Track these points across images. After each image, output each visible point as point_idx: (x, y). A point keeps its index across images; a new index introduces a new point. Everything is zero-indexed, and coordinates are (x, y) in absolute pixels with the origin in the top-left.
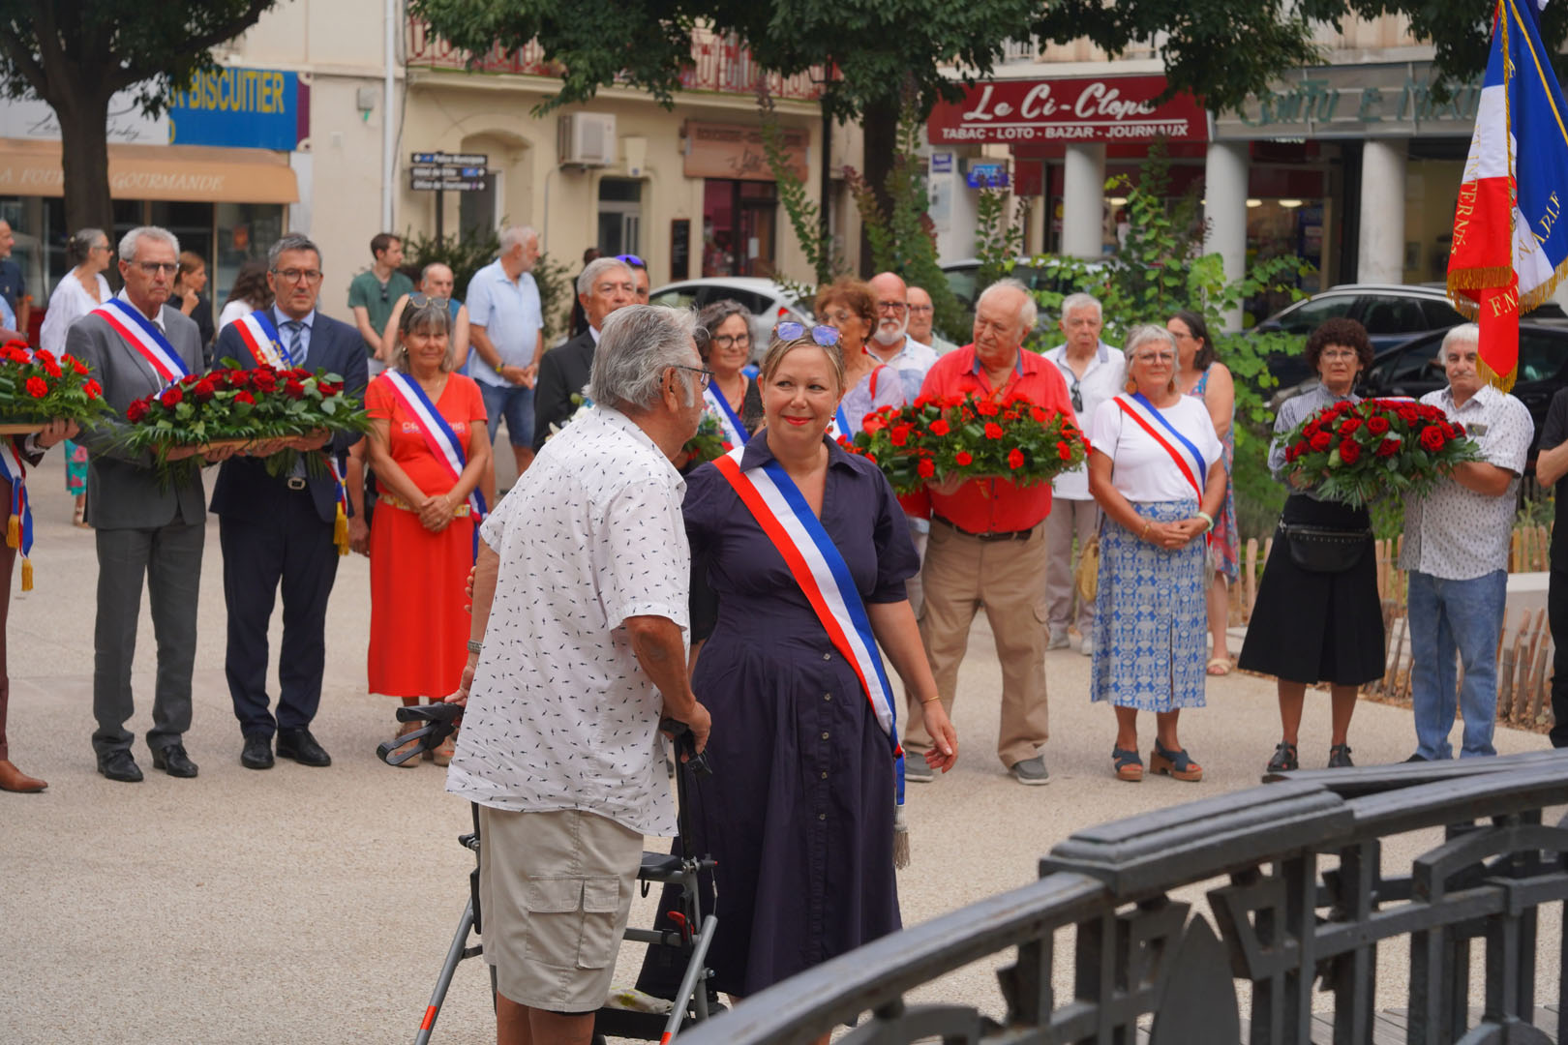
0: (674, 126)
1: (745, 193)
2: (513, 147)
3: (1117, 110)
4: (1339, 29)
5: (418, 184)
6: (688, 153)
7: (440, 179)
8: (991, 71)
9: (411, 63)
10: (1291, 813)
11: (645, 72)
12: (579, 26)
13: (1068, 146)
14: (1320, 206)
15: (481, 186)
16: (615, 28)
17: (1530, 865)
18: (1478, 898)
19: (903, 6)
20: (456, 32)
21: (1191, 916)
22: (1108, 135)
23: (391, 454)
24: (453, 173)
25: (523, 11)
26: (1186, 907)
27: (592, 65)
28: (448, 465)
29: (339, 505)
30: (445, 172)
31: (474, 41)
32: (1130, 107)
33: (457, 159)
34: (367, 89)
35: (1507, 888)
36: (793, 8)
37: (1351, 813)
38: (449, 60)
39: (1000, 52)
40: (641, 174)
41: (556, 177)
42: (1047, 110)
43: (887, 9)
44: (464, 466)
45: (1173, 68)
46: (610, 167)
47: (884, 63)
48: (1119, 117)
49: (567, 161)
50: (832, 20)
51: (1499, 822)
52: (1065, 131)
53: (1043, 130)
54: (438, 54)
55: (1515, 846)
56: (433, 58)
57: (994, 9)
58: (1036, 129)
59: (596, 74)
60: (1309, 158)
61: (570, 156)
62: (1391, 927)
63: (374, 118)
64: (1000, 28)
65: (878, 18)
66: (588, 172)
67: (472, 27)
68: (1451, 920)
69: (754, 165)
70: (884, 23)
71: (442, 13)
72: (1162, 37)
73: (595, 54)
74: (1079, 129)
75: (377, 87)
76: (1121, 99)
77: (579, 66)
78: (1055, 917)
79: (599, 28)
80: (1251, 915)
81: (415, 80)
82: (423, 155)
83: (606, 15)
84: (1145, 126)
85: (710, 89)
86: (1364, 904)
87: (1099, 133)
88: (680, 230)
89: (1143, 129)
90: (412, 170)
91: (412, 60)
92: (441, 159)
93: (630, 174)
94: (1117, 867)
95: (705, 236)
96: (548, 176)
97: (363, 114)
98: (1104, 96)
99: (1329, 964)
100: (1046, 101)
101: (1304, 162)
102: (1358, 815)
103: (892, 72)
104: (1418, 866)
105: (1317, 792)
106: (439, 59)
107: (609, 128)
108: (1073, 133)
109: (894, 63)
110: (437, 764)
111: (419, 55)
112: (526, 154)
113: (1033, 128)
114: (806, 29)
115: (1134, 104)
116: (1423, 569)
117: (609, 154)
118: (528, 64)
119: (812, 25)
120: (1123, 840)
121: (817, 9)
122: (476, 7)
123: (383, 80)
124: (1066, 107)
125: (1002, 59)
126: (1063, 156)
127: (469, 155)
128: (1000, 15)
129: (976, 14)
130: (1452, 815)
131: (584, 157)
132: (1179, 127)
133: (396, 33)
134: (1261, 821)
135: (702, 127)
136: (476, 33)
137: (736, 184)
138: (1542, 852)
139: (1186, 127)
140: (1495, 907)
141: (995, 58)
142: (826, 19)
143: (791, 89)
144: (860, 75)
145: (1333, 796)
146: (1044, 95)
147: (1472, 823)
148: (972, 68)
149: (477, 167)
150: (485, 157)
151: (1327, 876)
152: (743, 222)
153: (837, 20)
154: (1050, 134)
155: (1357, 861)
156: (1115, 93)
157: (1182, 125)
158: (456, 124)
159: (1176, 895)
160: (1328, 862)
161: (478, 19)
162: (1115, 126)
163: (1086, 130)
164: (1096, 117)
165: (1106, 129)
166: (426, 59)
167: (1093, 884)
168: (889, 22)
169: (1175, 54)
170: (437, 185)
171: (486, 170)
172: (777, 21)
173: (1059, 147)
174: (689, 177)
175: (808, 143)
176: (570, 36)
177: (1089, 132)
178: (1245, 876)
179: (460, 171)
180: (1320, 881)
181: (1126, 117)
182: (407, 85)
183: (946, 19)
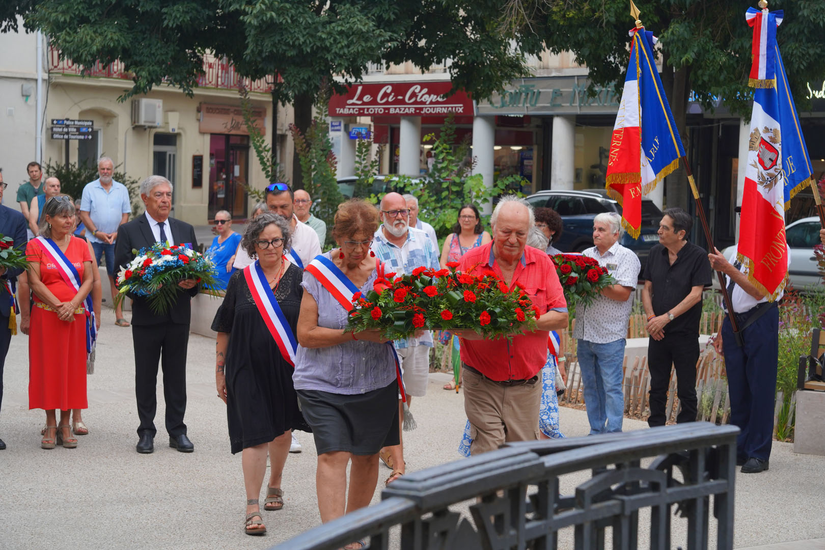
0: (194, 105)
1: (232, 141)
2: (108, 117)
3: (427, 99)
4: (540, 58)
5: (55, 136)
6: (201, 120)
7: (68, 133)
8: (362, 79)
9: (51, 71)
10: (512, 464)
11: (178, 78)
12: (142, 53)
13: (402, 118)
14: (532, 150)
15: (90, 137)
16: (162, 54)
17: (636, 489)
18: (608, 507)
19: (315, 44)
20: (75, 55)
21: (461, 518)
22: (422, 112)
23: (41, 280)
24: (75, 130)
25: (112, 45)
26: (458, 515)
27: (150, 74)
28: (72, 286)
29: (12, 308)
30: (70, 130)
31: (85, 60)
32: (434, 98)
33: (76, 123)
34: (27, 85)
35: (623, 501)
36: (257, 45)
37: (543, 464)
38: (73, 70)
39: (366, 69)
40: (176, 131)
41: (131, 132)
42: (390, 99)
43: (307, 46)
44: (80, 286)
45: (455, 77)
46: (160, 127)
47: (305, 74)
48: (428, 103)
49: (137, 124)
50: (278, 51)
51: (619, 467)
52: (400, 110)
53: (388, 109)
54: (66, 66)
55: (627, 479)
56: (63, 69)
57: (363, 46)
58: (385, 109)
59: (152, 79)
60: (525, 125)
61: (138, 122)
62: (564, 523)
63: (31, 101)
64: (366, 56)
65: (302, 50)
66: (148, 130)
67: (84, 52)
68: (595, 518)
69: (236, 126)
70: (305, 53)
71: (67, 45)
72: (449, 62)
73: (151, 68)
74: (407, 109)
75: (33, 84)
76: (429, 93)
77: (143, 75)
78: (390, 521)
79: (154, 54)
80: (492, 519)
81: (53, 80)
82: (57, 120)
83: (157, 47)
84: (442, 107)
85: (214, 87)
86: (550, 511)
87: (418, 111)
88: (197, 161)
89: (441, 109)
90: (52, 128)
91: (51, 69)
92: (68, 123)
93: (171, 131)
94: (422, 494)
95: (211, 164)
96: (126, 133)
97: (25, 98)
98: (420, 92)
99: (533, 543)
100: (390, 94)
101: (522, 127)
102: (547, 465)
103: (309, 78)
104: (579, 491)
105: (526, 453)
106: (66, 69)
107: (159, 107)
108: (404, 111)
109: (311, 74)
110: (64, 447)
111: (56, 67)
112: (115, 120)
113: (384, 108)
114: (264, 55)
115: (435, 96)
116: (585, 339)
117: (159, 120)
118: (115, 73)
119: (267, 54)
120: (425, 480)
121: (269, 45)
122: (86, 42)
123: (36, 80)
124: (400, 97)
125: (367, 73)
126: (399, 123)
127: (83, 121)
128: (366, 49)
129: (353, 49)
130: (595, 464)
131: (145, 122)
132: (459, 108)
133: (43, 55)
134: (497, 468)
135: (209, 107)
136: (86, 56)
137: (227, 137)
138: (641, 482)
139: (462, 108)
140: (617, 511)
141: (363, 72)
142: (275, 51)
143: (256, 87)
144: (293, 80)
145: (534, 455)
146: (389, 91)
147: (605, 467)
148: (351, 77)
149: (88, 127)
150: (92, 122)
151: (532, 497)
152: (231, 157)
153: (280, 51)
154: (392, 111)
155: (547, 489)
156: (425, 90)
157: (461, 107)
158: (75, 104)
159: (453, 508)
160: (532, 490)
161: (88, 48)
162: (426, 108)
163: (411, 109)
164: (416, 103)
165: (421, 109)
166: (59, 69)
167: (409, 504)
168: (307, 52)
169: (456, 71)
170: (66, 137)
171: (92, 128)
172: (248, 51)
173: (397, 118)
174: (202, 133)
175: (265, 115)
176: (138, 59)
177: (412, 110)
178: (488, 497)
179: (78, 129)
180: (528, 500)
181: (431, 103)
182: (49, 83)
183: (337, 51)
